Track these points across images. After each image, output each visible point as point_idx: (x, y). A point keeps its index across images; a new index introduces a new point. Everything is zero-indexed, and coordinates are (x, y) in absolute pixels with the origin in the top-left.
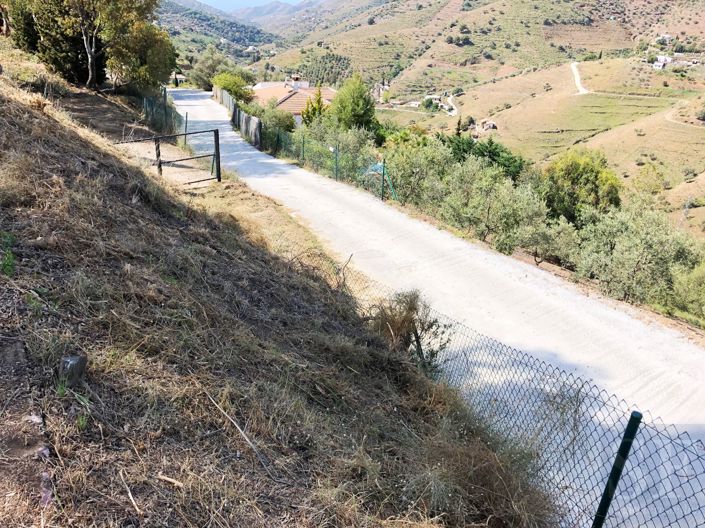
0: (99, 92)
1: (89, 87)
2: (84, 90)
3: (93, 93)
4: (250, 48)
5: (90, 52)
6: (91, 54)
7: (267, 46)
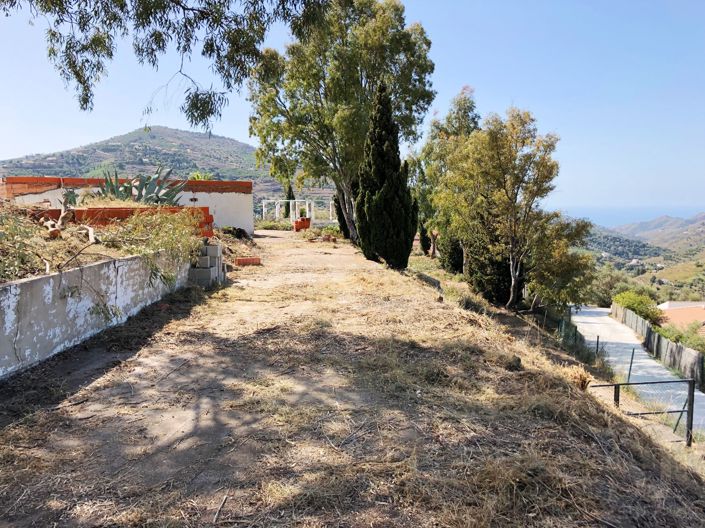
0: (517, 313)
1: (509, 308)
2: (503, 311)
3: (512, 314)
4: (634, 262)
5: (514, 275)
6: (515, 278)
7: (653, 260)
